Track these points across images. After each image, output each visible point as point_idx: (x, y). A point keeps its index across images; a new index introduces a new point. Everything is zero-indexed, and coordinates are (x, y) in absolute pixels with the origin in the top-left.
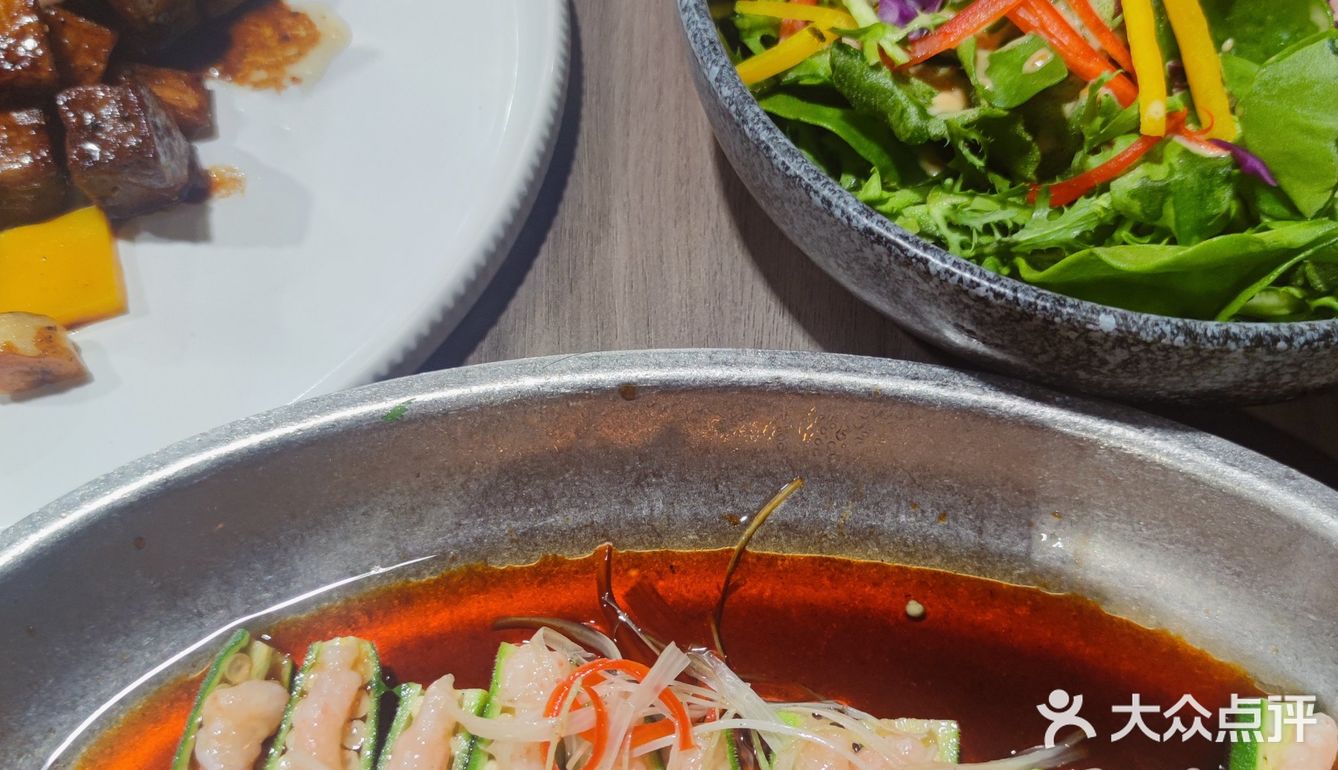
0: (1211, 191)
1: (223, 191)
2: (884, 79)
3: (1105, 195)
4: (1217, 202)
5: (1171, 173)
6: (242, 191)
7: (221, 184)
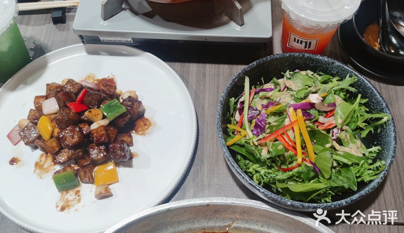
0: (310, 173)
1: (135, 157)
2: (253, 148)
3: (291, 172)
4: (311, 174)
5: (303, 169)
6: (138, 157)
7: (135, 156)
